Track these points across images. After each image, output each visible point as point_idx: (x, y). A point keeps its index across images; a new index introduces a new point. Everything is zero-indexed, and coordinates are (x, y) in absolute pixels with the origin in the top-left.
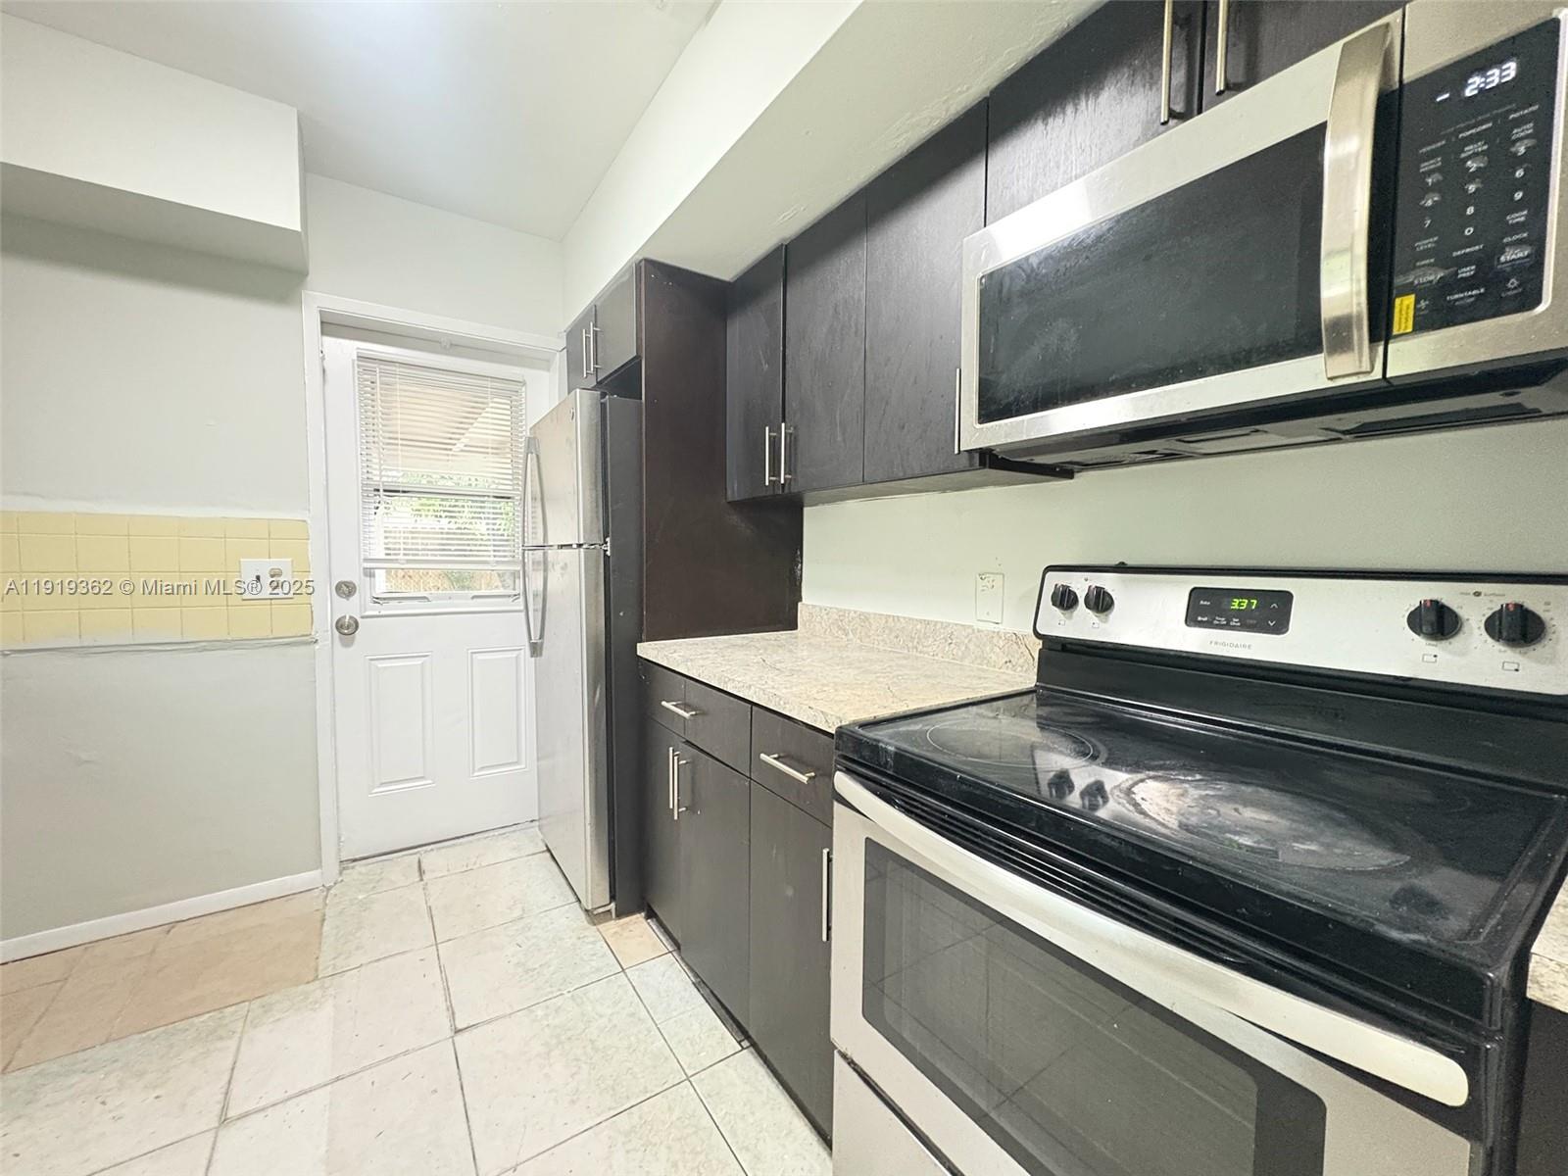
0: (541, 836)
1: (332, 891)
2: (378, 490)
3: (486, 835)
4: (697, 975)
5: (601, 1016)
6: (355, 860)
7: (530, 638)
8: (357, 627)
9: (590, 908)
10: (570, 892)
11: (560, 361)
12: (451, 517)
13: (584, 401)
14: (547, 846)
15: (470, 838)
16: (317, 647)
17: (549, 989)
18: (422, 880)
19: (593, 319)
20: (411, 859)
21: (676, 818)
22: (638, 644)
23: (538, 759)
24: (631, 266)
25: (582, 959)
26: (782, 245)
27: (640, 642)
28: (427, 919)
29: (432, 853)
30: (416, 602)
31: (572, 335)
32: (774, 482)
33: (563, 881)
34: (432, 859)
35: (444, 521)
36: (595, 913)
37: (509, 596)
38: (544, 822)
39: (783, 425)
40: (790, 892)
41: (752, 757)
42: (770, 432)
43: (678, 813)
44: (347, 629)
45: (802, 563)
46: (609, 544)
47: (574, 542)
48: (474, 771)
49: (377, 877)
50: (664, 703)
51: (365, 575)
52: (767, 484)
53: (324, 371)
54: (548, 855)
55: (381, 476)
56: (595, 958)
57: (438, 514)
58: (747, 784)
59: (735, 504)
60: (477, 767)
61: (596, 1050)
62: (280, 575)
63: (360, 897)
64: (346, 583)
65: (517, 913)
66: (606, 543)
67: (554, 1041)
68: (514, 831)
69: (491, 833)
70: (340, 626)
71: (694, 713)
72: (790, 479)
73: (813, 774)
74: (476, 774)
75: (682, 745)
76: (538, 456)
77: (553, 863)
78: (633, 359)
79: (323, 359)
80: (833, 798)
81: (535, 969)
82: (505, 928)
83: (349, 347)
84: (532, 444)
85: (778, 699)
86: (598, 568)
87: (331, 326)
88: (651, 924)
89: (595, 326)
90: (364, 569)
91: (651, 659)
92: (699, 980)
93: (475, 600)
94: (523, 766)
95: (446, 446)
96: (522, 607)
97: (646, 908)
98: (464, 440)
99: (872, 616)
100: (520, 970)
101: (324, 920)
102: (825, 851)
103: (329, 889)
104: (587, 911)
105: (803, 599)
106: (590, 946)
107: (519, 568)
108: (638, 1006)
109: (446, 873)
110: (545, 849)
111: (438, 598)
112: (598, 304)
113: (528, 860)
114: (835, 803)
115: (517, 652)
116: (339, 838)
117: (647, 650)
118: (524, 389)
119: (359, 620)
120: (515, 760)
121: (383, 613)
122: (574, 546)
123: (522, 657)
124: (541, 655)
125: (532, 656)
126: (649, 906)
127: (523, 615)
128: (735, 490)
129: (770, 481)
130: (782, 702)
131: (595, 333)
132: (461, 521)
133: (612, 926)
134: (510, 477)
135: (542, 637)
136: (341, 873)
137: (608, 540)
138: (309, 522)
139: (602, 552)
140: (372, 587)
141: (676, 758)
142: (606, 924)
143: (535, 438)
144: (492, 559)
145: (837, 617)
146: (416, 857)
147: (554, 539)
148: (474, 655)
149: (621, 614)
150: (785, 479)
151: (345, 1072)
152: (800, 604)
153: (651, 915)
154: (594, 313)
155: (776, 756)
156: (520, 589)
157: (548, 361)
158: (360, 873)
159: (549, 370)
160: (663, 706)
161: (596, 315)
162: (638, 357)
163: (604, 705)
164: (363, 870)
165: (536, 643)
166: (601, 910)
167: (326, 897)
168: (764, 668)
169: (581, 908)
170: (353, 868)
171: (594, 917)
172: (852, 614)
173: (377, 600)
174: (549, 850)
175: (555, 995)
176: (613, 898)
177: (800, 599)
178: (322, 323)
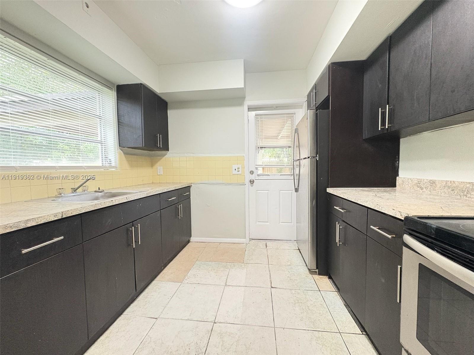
0: (297, 245)
1: (248, 245)
2: (259, 148)
3: (283, 241)
4: (345, 302)
5: (312, 301)
6: (252, 239)
7: (295, 187)
8: (254, 182)
9: (310, 268)
10: (304, 263)
11: (305, 105)
12: (278, 158)
13: (310, 114)
14: (299, 248)
15: (278, 241)
16: (246, 186)
17: (296, 287)
18: (266, 248)
19: (315, 88)
20: (264, 242)
21: (338, 245)
22: (327, 188)
23: (297, 223)
24: (327, 67)
25: (306, 282)
26: (388, 37)
27: (328, 187)
28: (267, 258)
29: (270, 242)
30: (266, 176)
31: (309, 96)
32: (383, 129)
33: (303, 259)
34: (269, 243)
35: (277, 159)
36: (312, 270)
37: (290, 175)
38: (298, 241)
39: (387, 106)
40: (383, 281)
41: (368, 227)
42: (381, 110)
43: (339, 244)
44: (252, 182)
45: (399, 161)
46: (318, 157)
47: (307, 157)
48: (280, 223)
49: (257, 244)
50: (335, 207)
51: (256, 169)
52: (380, 129)
53: (248, 120)
54: (299, 251)
55: (259, 144)
56: (311, 284)
57: (275, 157)
58: (365, 237)
59: (366, 140)
60: (281, 222)
61: (309, 309)
62: (239, 169)
63: (253, 248)
64: (252, 171)
65: (289, 264)
66: (317, 156)
67: (297, 301)
68: (290, 242)
69: (284, 241)
70: (250, 181)
71: (345, 211)
72: (391, 126)
73: (394, 236)
74: (280, 224)
75: (341, 222)
76: (298, 133)
77: (300, 253)
78: (327, 97)
79: (248, 117)
80: (403, 244)
81: (293, 280)
82: (286, 267)
83: (253, 113)
84: (296, 131)
85: (379, 206)
86: (314, 164)
87: (250, 109)
88: (330, 280)
89: (315, 90)
90: (256, 167)
91: (331, 193)
92: (347, 304)
93: (281, 176)
94: (293, 224)
95: (276, 137)
96: (293, 178)
97: (328, 274)
98: (281, 135)
99: (437, 181)
100: (289, 279)
101: (245, 251)
102: (399, 267)
103: (247, 244)
104: (309, 269)
105: (399, 175)
106: (309, 280)
107: (292, 167)
108: (323, 302)
109: (272, 248)
110: (298, 249)
111: (272, 175)
112: (316, 83)
113: (293, 251)
114: (404, 247)
115: (292, 191)
116: (249, 233)
117: (330, 190)
118: (295, 115)
119: (254, 180)
120: (290, 222)
121: (259, 178)
122: (307, 158)
123: (293, 192)
124: (298, 192)
125: (295, 192)
126: (330, 275)
127: (293, 180)
128: (366, 135)
129: (381, 128)
130: (380, 207)
131: (316, 93)
132: (280, 159)
133: (317, 277)
134: (291, 141)
135: (298, 186)
136: (250, 241)
137: (318, 155)
138: (245, 156)
139: (316, 159)
140: (257, 172)
141: (338, 225)
142: (315, 275)
143: (297, 128)
144: (285, 164)
145: (417, 182)
146: (265, 242)
147: (302, 157)
148: (280, 191)
149: (322, 179)
150: (388, 126)
151: (248, 286)
152: (397, 178)
153: (330, 278)
154: (315, 87)
155: (378, 227)
156: (292, 173)
157: (301, 106)
158: (253, 243)
159: (302, 108)
160: (335, 208)
161: (316, 87)
162: (328, 96)
163: (316, 206)
164: (254, 242)
165: (297, 188)
166: (313, 270)
167: (246, 246)
168: (376, 197)
169: (307, 268)
170: (252, 241)
171: (311, 272)
172: (426, 181)
173: (258, 175)
174: (299, 250)
175: (298, 289)
176: (317, 268)
177: (398, 175)
178: (248, 109)
